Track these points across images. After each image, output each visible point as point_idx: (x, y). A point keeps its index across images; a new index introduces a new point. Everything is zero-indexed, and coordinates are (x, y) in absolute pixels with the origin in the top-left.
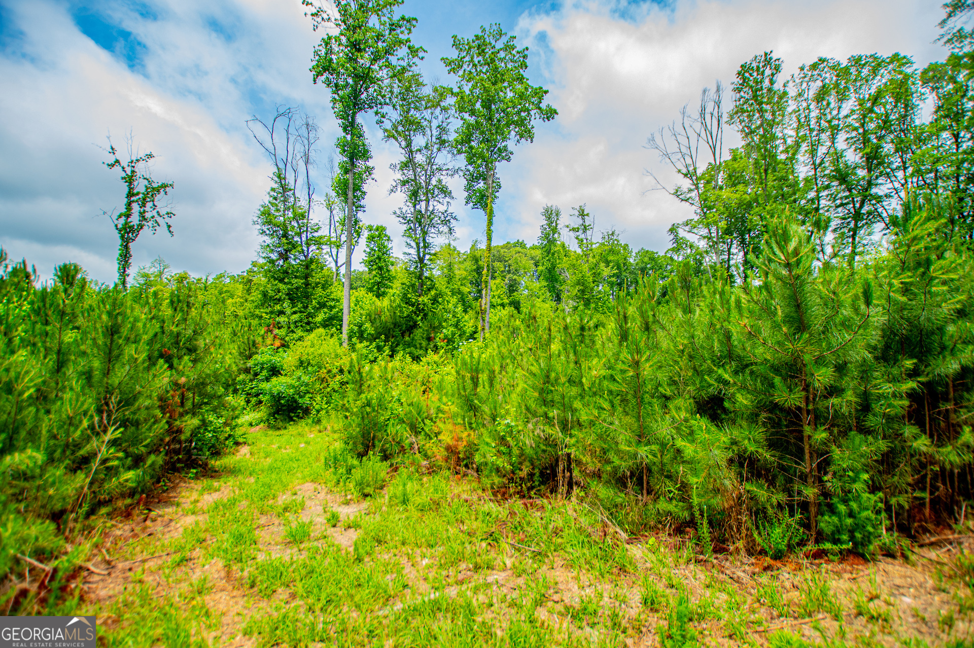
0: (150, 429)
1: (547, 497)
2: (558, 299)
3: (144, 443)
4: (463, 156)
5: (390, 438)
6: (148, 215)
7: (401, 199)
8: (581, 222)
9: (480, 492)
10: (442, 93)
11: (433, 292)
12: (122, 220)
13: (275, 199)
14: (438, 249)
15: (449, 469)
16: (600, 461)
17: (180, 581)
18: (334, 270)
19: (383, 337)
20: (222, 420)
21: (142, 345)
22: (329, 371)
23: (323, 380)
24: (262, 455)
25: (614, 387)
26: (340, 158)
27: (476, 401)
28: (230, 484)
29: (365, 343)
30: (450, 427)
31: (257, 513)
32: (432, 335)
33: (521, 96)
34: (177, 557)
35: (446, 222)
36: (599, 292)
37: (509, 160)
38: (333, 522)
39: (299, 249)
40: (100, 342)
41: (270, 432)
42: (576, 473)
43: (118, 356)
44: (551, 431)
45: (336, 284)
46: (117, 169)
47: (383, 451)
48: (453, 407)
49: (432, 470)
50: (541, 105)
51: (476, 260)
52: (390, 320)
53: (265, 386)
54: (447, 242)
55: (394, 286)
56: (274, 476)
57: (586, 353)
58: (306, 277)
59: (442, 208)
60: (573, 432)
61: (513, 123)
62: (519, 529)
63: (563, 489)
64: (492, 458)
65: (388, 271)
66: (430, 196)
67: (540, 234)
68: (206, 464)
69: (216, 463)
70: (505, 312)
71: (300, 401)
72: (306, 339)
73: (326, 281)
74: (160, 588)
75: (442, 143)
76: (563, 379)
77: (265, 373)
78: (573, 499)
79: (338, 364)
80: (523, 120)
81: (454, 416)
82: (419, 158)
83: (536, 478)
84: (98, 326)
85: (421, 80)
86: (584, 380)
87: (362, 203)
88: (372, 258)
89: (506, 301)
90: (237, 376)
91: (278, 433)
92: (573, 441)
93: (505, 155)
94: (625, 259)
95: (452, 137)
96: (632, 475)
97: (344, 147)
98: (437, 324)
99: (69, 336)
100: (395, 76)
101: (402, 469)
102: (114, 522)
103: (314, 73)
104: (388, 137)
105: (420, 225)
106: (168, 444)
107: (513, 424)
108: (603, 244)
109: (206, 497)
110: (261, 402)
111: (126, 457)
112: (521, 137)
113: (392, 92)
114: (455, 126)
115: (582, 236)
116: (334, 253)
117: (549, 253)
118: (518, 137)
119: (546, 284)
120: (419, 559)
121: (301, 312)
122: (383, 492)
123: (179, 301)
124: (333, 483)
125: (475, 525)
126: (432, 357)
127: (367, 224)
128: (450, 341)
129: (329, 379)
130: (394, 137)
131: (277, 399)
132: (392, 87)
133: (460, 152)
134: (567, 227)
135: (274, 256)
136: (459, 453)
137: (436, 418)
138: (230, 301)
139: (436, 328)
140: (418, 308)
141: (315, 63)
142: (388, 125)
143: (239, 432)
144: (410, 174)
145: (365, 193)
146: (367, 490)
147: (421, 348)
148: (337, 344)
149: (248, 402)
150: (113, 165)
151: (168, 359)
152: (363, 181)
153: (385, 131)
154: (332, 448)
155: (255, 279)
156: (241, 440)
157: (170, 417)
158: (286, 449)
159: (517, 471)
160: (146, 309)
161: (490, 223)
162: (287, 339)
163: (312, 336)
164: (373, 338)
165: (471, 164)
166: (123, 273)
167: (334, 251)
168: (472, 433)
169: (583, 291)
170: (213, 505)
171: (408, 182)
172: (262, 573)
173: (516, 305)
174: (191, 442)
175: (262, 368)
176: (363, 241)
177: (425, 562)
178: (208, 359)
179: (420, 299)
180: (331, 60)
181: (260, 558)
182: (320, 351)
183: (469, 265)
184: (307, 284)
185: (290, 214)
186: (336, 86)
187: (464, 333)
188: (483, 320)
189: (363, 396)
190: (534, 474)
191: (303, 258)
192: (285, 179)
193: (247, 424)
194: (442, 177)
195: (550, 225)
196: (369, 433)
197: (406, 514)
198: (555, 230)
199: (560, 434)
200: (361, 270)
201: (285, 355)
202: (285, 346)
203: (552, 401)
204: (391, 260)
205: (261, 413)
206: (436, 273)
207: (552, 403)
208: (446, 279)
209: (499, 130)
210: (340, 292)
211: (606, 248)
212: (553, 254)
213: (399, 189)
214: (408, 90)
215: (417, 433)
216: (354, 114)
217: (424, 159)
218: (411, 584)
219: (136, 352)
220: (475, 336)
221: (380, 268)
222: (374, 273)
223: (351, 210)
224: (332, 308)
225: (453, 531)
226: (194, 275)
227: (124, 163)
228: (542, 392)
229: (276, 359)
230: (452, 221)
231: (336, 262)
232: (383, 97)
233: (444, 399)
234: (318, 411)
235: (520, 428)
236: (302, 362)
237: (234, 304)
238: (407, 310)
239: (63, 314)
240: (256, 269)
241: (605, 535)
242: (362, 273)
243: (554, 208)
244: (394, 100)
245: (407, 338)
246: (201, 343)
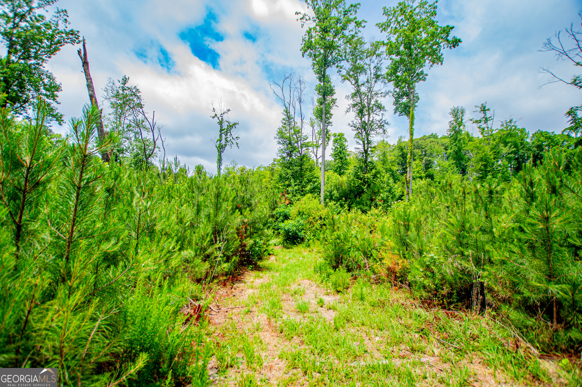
0: (233, 244)
1: (464, 311)
2: (463, 172)
3: (231, 250)
4: (392, 83)
5: (351, 259)
6: (228, 139)
7: (352, 115)
8: (483, 115)
9: (412, 300)
10: (376, 46)
11: (374, 171)
12: (218, 143)
13: (285, 124)
14: (376, 144)
15: (390, 282)
16: (510, 291)
17: (248, 322)
18: (315, 161)
19: (344, 198)
20: (262, 242)
21: (230, 203)
22: (314, 218)
23: (311, 223)
24: (281, 261)
25: (523, 236)
26: (317, 97)
27: (408, 240)
28: (267, 275)
29: (333, 202)
30: (390, 255)
31: (281, 293)
32: (374, 197)
33: (433, 35)
34: (246, 309)
35: (381, 126)
36: (499, 166)
37: (424, 80)
38: (321, 304)
39: (297, 150)
40: (213, 201)
41: (285, 250)
42: (488, 297)
43: (220, 208)
44: (466, 265)
45: (317, 168)
46: (216, 118)
47: (347, 266)
48: (391, 243)
49: (378, 281)
50: (448, 38)
51: (401, 149)
52: (347, 189)
53: (281, 225)
54: (382, 139)
55: (350, 168)
56: (288, 274)
57: (495, 210)
58: (301, 166)
59: (378, 118)
60: (485, 267)
61: (427, 54)
62: (443, 330)
63: (476, 307)
64: (420, 279)
65: (346, 159)
66: (370, 111)
67: (449, 128)
68: (256, 264)
69: (260, 263)
70: (423, 182)
71: (299, 234)
72: (301, 200)
73: (312, 167)
74: (239, 324)
75: (377, 77)
76: (476, 229)
77: (281, 218)
78: (486, 315)
79: (319, 214)
80: (434, 51)
81: (392, 249)
82: (363, 89)
83: (454, 296)
84: (212, 193)
85: (363, 41)
86: (494, 230)
87: (331, 120)
88: (336, 152)
89: (423, 175)
90: (268, 219)
91: (288, 250)
92: (486, 273)
93: (421, 77)
94: (522, 140)
95: (384, 71)
96: (542, 305)
97: (319, 89)
98: (376, 190)
99: (201, 198)
100: (348, 42)
101: (359, 279)
102: (219, 287)
103: (302, 51)
104: (344, 79)
105: (365, 130)
106: (240, 252)
107: (436, 257)
108: (502, 130)
109: (257, 280)
110: (279, 233)
111: (224, 256)
112: (434, 62)
113: (346, 52)
114: (386, 64)
115: (484, 126)
116: (315, 151)
117: (456, 140)
118: (431, 63)
119: (454, 162)
120: (373, 336)
121: (299, 185)
122: (348, 291)
123: (244, 180)
124: (319, 282)
125: (410, 321)
126: (374, 211)
127: (333, 133)
128: (385, 201)
129: (314, 223)
130: (347, 79)
131: (287, 232)
132: (346, 49)
133: (390, 81)
134: (471, 120)
135: (285, 155)
136: (396, 273)
137: (380, 249)
138: (264, 180)
139: (376, 193)
140: (364, 181)
141: (303, 46)
142: (344, 72)
143: (270, 248)
144: (358, 100)
145: (332, 115)
146: (339, 289)
147: (367, 205)
148: (318, 202)
149: (274, 232)
150: (213, 117)
151: (240, 210)
152: (330, 107)
153: (343, 76)
154: (318, 262)
155: (275, 168)
156: (271, 253)
157: (241, 238)
158: (293, 259)
159: (440, 290)
160: (231, 185)
161: (412, 123)
162: (292, 199)
163: (305, 198)
164: (338, 200)
165: (397, 87)
166: (219, 168)
167: (315, 150)
168: (405, 260)
169: (485, 166)
170: (261, 285)
171: (357, 105)
172: (286, 325)
173: (431, 177)
174: (249, 251)
175: (280, 215)
176: (331, 143)
177: (377, 339)
178: (257, 209)
179: (366, 175)
180: (312, 41)
181: (285, 317)
182: (309, 207)
183: (397, 153)
184: (301, 170)
185: (292, 132)
186: (315, 55)
187: (395, 196)
188: (408, 188)
189: (335, 233)
190: (453, 294)
191: (299, 155)
192: (289, 113)
193: (273, 244)
194: (378, 99)
195: (456, 121)
196: (339, 255)
197: (364, 307)
198: (460, 124)
199: (474, 267)
200: (330, 160)
201: (291, 208)
202: (291, 203)
203: (467, 244)
204: (348, 153)
205: (280, 239)
206: (375, 159)
207: (467, 246)
208: (382, 162)
209: (417, 62)
210: (318, 173)
211: (505, 132)
212: (459, 141)
213: (351, 110)
214: (355, 48)
215: (368, 258)
216: (325, 70)
217: (366, 89)
218: (369, 351)
219: (227, 206)
220: (403, 198)
221: (341, 158)
222: (337, 161)
223: (324, 126)
224: (315, 182)
225: (394, 322)
226: (248, 168)
227: (218, 116)
228: (459, 236)
229: (286, 210)
230: (385, 125)
231: (316, 156)
232: (341, 56)
233: (386, 238)
234: (309, 240)
235: (441, 260)
236: (300, 213)
237: (266, 182)
238: (359, 182)
239: (199, 188)
240: (276, 163)
241: (517, 347)
242: (331, 161)
243: (460, 108)
244: (347, 57)
245: (358, 199)
246: (253, 202)
